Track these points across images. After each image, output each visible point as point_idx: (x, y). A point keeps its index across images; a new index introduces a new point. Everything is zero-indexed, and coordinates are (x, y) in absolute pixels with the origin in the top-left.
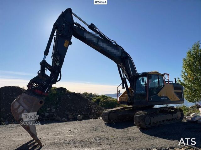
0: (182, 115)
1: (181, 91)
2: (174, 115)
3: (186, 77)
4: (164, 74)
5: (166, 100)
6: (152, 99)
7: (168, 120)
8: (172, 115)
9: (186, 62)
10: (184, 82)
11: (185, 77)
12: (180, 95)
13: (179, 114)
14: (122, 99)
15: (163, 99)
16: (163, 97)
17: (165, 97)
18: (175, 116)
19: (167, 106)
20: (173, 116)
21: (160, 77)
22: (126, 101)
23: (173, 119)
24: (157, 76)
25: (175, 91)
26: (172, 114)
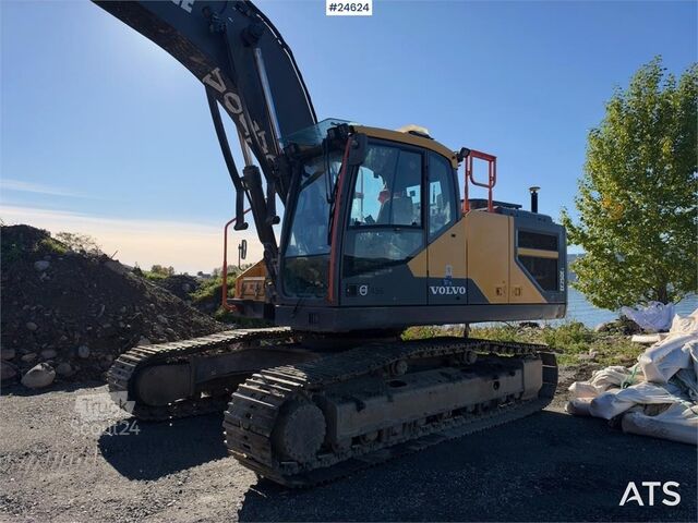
0: (550, 376)
1: (554, 255)
2: (503, 380)
3: (595, 207)
4: (465, 153)
5: (458, 297)
6: (363, 290)
7: (464, 409)
8: (491, 382)
9: (600, 145)
10: (586, 229)
11: (590, 208)
12: (549, 276)
13: (533, 371)
14: (248, 290)
15: (443, 290)
16: (440, 282)
17: (457, 282)
18: (508, 384)
19: (466, 333)
20: (497, 385)
21: (435, 165)
22: (262, 299)
23: (495, 403)
24: (419, 157)
25: (523, 251)
26: (496, 377)
